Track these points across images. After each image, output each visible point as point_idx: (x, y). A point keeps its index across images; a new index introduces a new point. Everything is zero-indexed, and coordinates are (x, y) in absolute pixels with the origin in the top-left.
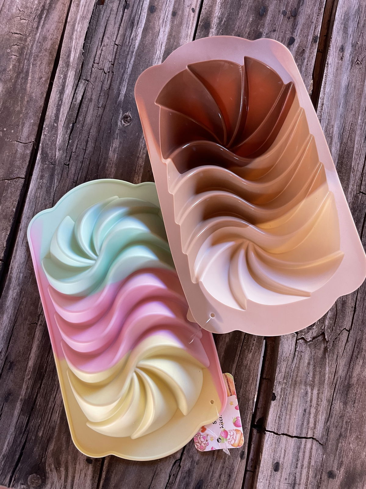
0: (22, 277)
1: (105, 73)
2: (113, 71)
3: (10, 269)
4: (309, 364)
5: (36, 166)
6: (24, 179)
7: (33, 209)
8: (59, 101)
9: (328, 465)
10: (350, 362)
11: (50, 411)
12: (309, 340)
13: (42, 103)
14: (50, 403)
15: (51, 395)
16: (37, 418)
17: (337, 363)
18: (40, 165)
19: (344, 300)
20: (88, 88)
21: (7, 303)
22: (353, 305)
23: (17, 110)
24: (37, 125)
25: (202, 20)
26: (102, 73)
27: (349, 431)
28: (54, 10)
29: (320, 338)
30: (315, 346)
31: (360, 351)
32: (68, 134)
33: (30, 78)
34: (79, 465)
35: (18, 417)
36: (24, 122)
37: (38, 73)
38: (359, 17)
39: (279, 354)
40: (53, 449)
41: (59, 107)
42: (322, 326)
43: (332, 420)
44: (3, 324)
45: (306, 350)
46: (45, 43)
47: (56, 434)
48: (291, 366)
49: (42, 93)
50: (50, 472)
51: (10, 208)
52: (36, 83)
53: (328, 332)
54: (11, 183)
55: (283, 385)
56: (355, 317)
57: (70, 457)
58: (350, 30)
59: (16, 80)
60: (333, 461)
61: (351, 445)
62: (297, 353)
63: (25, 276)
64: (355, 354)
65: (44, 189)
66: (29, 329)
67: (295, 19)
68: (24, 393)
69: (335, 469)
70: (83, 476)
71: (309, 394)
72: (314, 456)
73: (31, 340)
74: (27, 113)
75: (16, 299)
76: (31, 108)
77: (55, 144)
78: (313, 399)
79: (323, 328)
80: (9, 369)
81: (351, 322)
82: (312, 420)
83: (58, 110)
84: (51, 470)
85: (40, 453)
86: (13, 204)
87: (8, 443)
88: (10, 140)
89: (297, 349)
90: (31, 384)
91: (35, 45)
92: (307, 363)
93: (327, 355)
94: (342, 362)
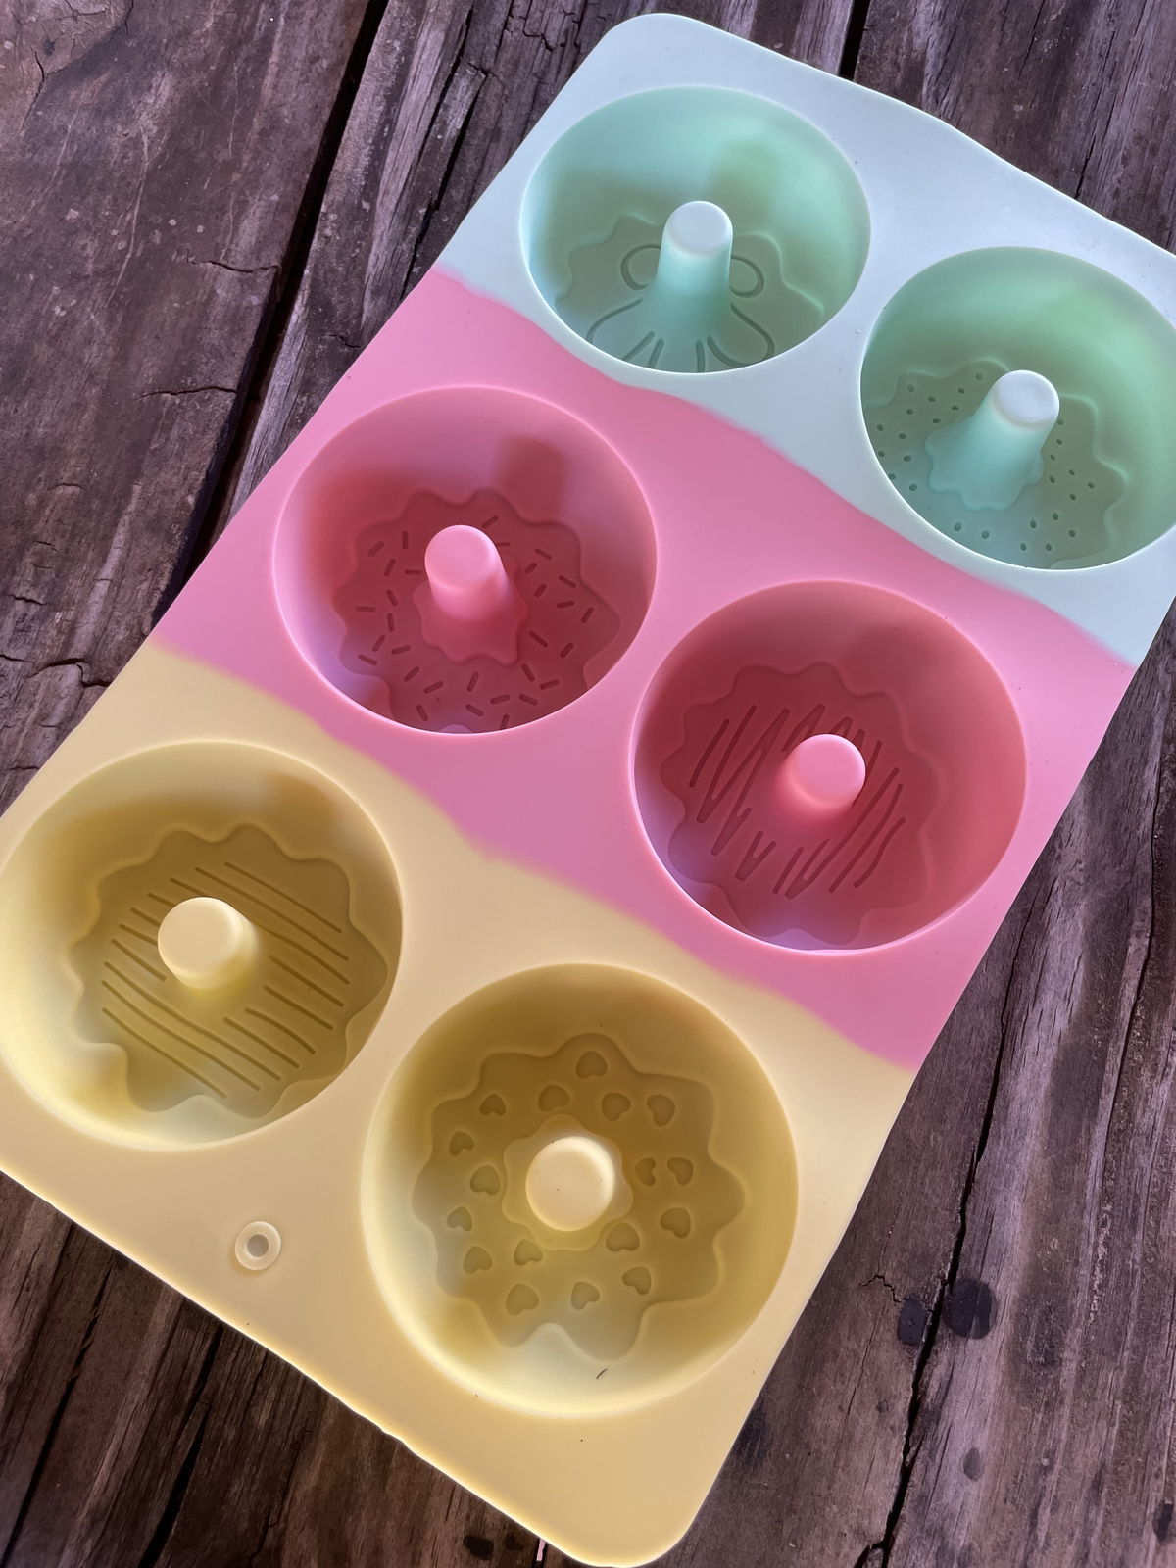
1: (547, 47)
2: (578, 42)
6: (234, 395)
13: (314, 140)
18: (301, 342)
20: (485, 95)
23: (220, 160)
26: (538, 50)
32: (412, 239)
33: (274, 58)
36: (248, 201)
41: (382, 147)
49: (316, 107)
52: (296, 74)
54: (184, 404)
59: (226, 65)
74: (259, 171)
76: (274, 155)
77: (363, 272)
86: (186, 479)
88: (191, 259)
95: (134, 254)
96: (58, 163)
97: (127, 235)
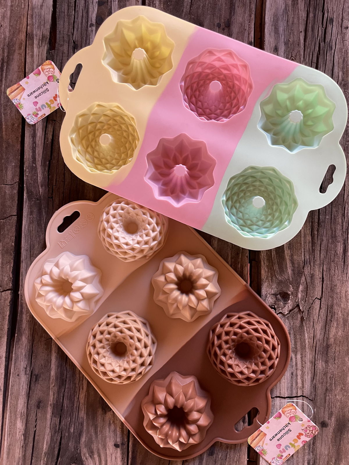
3: (20, 297)
5: (24, 205)
7: (30, 242)
8: (33, 144)
9: (320, 416)
10: (326, 326)
11: (76, 410)
12: (286, 314)
14: (75, 404)
15: (75, 397)
16: (67, 418)
17: (314, 329)
19: (311, 273)
21: (23, 326)
22: (321, 276)
24: (18, 167)
27: (333, 385)
28: (12, 61)
29: (296, 310)
30: (293, 318)
31: (333, 315)
34: (109, 450)
35: (50, 419)
38: (287, 16)
40: (85, 441)
42: (296, 299)
43: (318, 378)
44: (24, 344)
47: (85, 428)
50: (86, 460)
51: (9, 243)
53: (302, 303)
56: (324, 286)
57: (100, 445)
58: (281, 29)
60: (324, 413)
61: (337, 397)
64: (329, 318)
65: (35, 223)
66: (45, 344)
67: (229, 29)
68: (52, 398)
69: (326, 419)
70: (114, 459)
71: (294, 359)
72: (306, 410)
73: (49, 353)
75: (30, 321)
78: (298, 363)
79: (297, 301)
80: (36, 381)
81: (321, 290)
82: (299, 381)
83: (34, 152)
84: (86, 459)
85: (75, 446)
87: (47, 442)
90: (56, 390)
93: (304, 323)
94: (319, 327)
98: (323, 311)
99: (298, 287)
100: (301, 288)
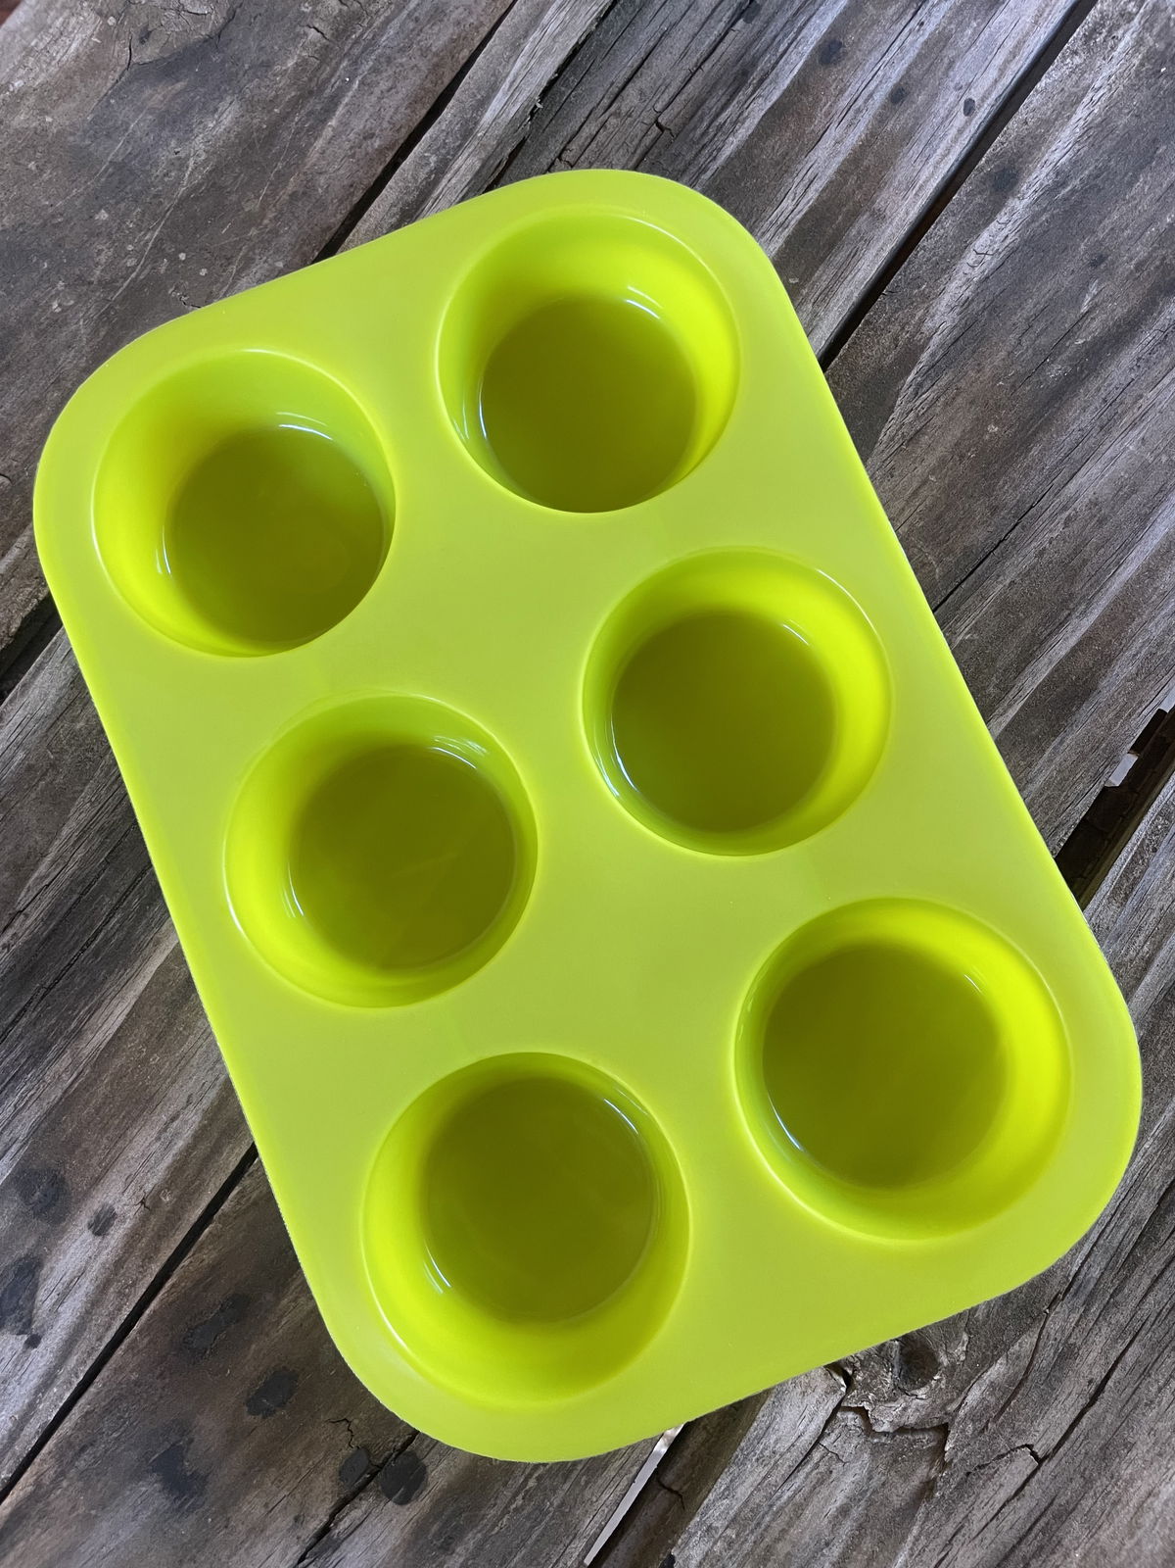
0: (19, 765)
4: (844, 1511)
12: (881, 1430)
17: (944, 1553)
19: (1072, 1341)
22: (1098, 1374)
23: (247, 210)
25: (996, 155)
29: (927, 1440)
30: (896, 1461)
31: (1048, 1549)
33: (333, 122)
36: (254, 259)
37: (367, 116)
39: (752, 1429)
42: (952, 1401)
45: (857, 1459)
46: (431, 28)
48: (776, 1492)
49: (352, 186)
52: (347, 145)
53: (963, 1431)
55: (719, 1544)
56: (1084, 1420)
59: (288, 113)
62: (816, 1455)
63: (32, 762)
64: (1025, 1549)
74: (275, 233)
76: (295, 221)
79: (951, 1407)
81: (1064, 1431)
88: (184, 299)
89: (825, 1442)
91: (396, 23)
92: (838, 1504)
93: (922, 1509)
94: (968, 1560)
95: (138, 275)
96: (109, 159)
97: (139, 254)
98: (1023, 1509)
99: (988, 1361)
100: (997, 1371)
